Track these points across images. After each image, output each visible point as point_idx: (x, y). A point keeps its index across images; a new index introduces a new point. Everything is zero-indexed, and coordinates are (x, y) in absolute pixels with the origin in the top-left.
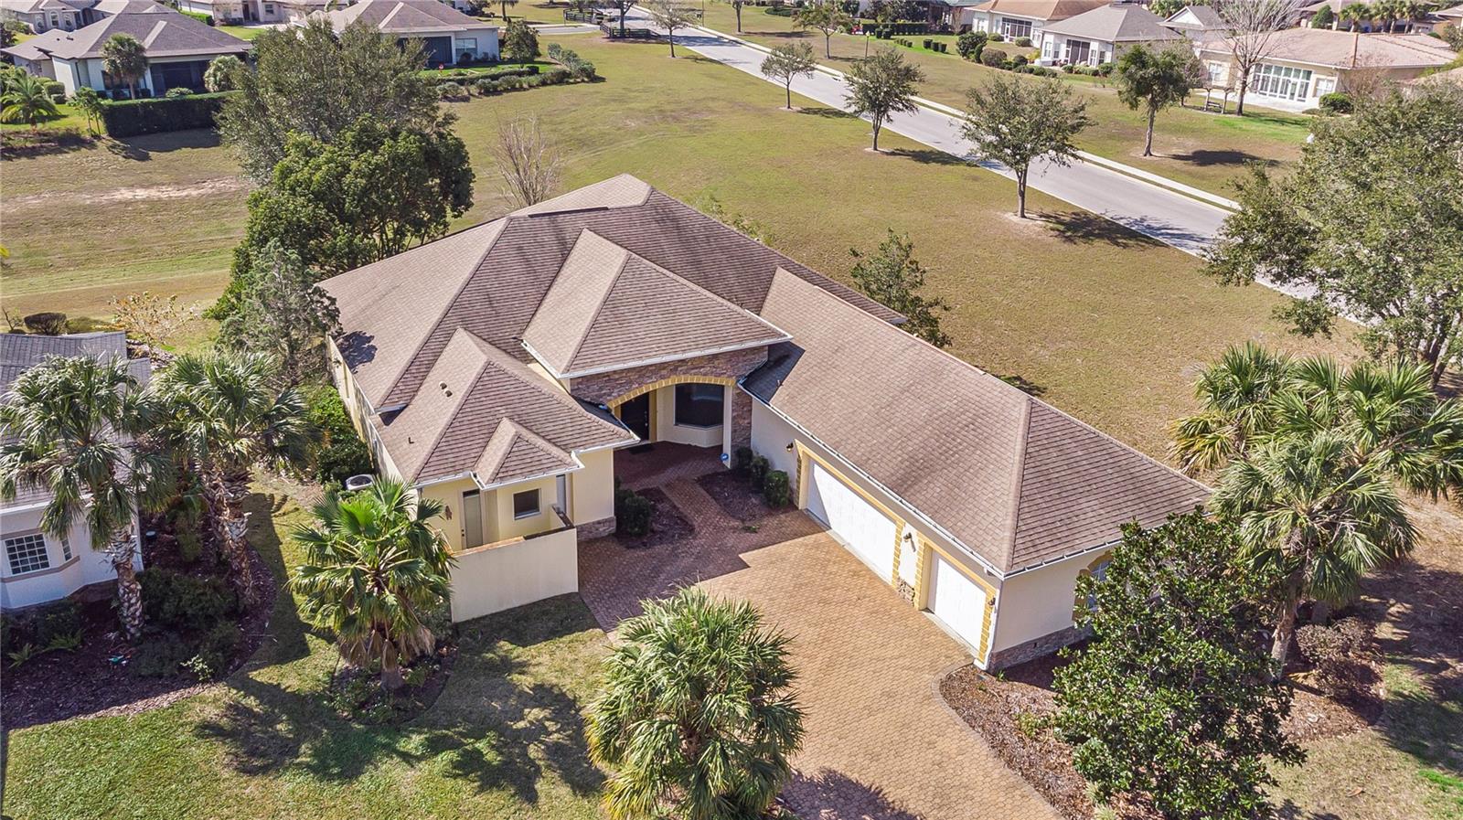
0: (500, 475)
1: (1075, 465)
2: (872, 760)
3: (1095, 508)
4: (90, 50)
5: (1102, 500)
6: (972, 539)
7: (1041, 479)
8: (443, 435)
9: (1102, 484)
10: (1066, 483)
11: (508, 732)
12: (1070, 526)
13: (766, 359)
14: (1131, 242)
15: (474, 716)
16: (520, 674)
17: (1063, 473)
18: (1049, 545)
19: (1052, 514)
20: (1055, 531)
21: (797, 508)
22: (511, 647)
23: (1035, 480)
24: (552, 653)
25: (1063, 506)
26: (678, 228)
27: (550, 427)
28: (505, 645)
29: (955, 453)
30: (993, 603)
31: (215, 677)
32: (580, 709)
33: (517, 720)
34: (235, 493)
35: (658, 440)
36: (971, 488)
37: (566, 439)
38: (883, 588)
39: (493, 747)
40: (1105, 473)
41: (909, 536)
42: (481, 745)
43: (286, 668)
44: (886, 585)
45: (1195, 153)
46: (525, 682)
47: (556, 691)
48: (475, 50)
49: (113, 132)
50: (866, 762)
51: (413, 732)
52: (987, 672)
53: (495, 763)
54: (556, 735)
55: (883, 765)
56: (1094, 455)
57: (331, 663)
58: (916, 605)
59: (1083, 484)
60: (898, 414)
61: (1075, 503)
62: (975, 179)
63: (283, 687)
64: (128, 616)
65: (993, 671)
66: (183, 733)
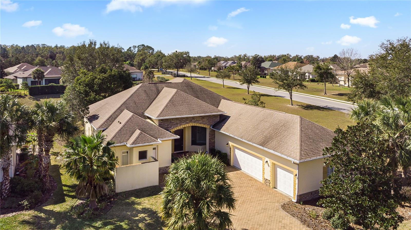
0: (135, 143)
1: (317, 134)
2: (260, 226)
3: (325, 145)
4: (29, 75)
5: (327, 144)
6: (287, 154)
7: (307, 137)
8: (118, 133)
9: (326, 140)
10: (315, 139)
11: (132, 220)
12: (318, 150)
13: (219, 120)
14: (325, 110)
15: (120, 216)
16: (137, 205)
17: (314, 136)
18: (312, 154)
19: (312, 146)
20: (313, 151)
21: (230, 165)
22: (135, 199)
23: (305, 137)
24: (149, 200)
25: (315, 144)
26: (192, 88)
27: (152, 132)
28: (133, 198)
29: (279, 133)
30: (296, 175)
31: (30, 208)
32: (158, 214)
33: (135, 217)
34: (48, 146)
35: (186, 151)
36: (285, 141)
37: (156, 136)
38: (260, 183)
39: (126, 224)
40: (326, 137)
41: (267, 162)
42: (122, 224)
43: (56, 206)
44: (260, 182)
45: (338, 94)
46: (139, 207)
47: (150, 210)
48: (136, 77)
49: (31, 94)
50: (258, 227)
51: (98, 221)
52: (296, 202)
53: (126, 228)
54: (149, 221)
55: (264, 227)
56: (322, 132)
57: (72, 204)
58: (271, 187)
59: (320, 139)
60: (260, 127)
61: (318, 144)
62: (278, 99)
63: (54, 211)
64: (4, 189)
65: (298, 202)
66: (15, 224)
